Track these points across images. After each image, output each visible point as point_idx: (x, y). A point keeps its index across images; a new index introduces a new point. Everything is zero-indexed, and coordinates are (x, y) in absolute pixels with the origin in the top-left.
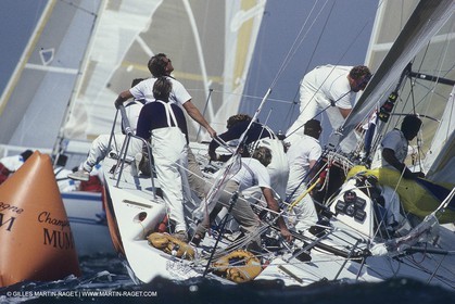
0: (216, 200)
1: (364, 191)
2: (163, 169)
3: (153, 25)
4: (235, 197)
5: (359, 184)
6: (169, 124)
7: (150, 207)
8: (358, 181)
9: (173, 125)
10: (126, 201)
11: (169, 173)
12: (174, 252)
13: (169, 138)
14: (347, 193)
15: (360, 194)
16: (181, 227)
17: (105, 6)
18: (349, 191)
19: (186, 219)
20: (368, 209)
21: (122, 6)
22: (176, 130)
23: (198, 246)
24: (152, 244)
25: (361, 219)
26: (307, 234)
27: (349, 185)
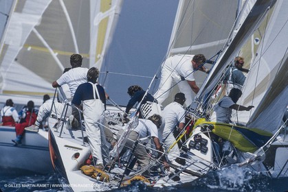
0: (123, 145)
1: (206, 134)
2: (90, 125)
3: (43, 21)
4: (137, 143)
5: (203, 130)
6: (95, 97)
7: (81, 149)
8: (202, 128)
9: (97, 98)
10: (66, 146)
11: (93, 128)
12: (98, 178)
13: (94, 106)
14: (196, 136)
15: (204, 136)
16: (100, 162)
17: (14, 10)
18: (197, 135)
19: (103, 156)
20: (209, 145)
21: (24, 10)
22: (99, 101)
23: (110, 172)
24: (84, 173)
25: (205, 152)
26: (175, 163)
27: (197, 131)
